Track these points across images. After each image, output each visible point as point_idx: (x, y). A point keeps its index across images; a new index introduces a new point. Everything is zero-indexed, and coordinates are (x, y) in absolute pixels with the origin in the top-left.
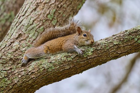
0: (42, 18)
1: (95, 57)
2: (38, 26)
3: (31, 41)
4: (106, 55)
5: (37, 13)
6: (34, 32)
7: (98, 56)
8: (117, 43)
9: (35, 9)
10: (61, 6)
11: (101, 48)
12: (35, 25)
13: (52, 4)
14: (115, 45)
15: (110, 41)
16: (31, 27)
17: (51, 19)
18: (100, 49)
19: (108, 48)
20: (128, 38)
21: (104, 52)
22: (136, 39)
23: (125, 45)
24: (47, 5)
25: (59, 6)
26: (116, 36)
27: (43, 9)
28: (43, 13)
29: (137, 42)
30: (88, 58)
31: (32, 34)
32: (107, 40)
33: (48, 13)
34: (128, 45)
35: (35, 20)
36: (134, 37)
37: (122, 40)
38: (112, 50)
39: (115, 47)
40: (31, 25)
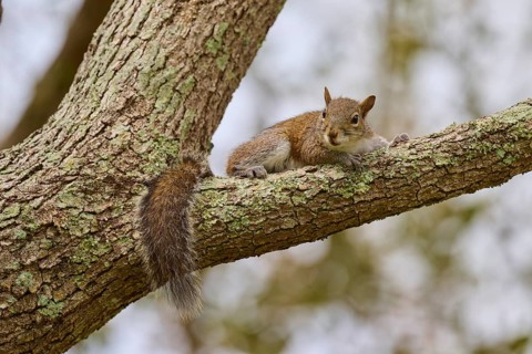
0: (191, 50)
1: (376, 199)
2: (180, 76)
3: (162, 123)
4: (407, 196)
5: (178, 34)
6: (169, 95)
7: (386, 197)
8: (445, 162)
9: (170, 21)
10: (243, 12)
11: (398, 175)
12: (173, 72)
13: (220, 6)
14: (438, 167)
15: (426, 154)
16: (160, 77)
17: (215, 52)
18: (394, 178)
19: (418, 175)
20: (478, 148)
21: (404, 185)
22: (501, 154)
23: (467, 168)
24: (205, 9)
25: (239, 12)
26: (441, 139)
27: (195, 19)
28: (195, 34)
29: (502, 160)
30: (357, 200)
31: (165, 100)
32: (413, 151)
33: (207, 33)
34: (476, 169)
35: (172, 54)
36: (494, 146)
37: (460, 152)
38: (429, 183)
39: (439, 173)
40: (159, 69)
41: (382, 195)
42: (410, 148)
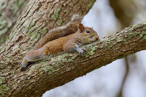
0: (45, 19)
1: (98, 57)
2: (41, 28)
3: (33, 44)
4: (110, 54)
5: (40, 13)
6: (36, 34)
7: (101, 55)
8: (121, 40)
9: (38, 9)
10: (67, 5)
11: (104, 47)
12: (38, 26)
13: (56, 3)
14: (118, 42)
15: (114, 38)
16: (33, 28)
17: (55, 19)
18: (103, 48)
19: (112, 46)
20: (132, 34)
21: (107, 51)
22: (141, 35)
23: (130, 42)
24: (50, 4)
25: (65, 5)
26: (120, 33)
27: (47, 8)
28: (46, 13)
29: (142, 38)
30: (91, 58)
31: (34, 36)
32: (110, 38)
33: (51, 12)
34: (133, 42)
35: (37, 21)
36: (139, 33)
37: (126, 36)
38: (116, 49)
39: (120, 44)
40: (33, 26)
41: (100, 55)
42: (109, 37)
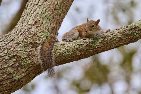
0: (52, 8)
1: (102, 47)
2: (49, 15)
3: (45, 28)
4: (110, 45)
6: (46, 20)
7: (104, 46)
8: (120, 37)
11: (108, 40)
12: (47, 14)
14: (118, 38)
15: (115, 34)
16: (44, 15)
17: (58, 8)
18: (107, 41)
19: (113, 40)
20: (129, 32)
21: (109, 43)
22: (135, 34)
23: (126, 38)
26: (119, 30)
28: (53, 4)
29: (135, 36)
30: (97, 47)
32: (112, 34)
33: (56, 3)
34: (128, 38)
35: (47, 9)
36: (133, 32)
37: (124, 34)
38: (116, 42)
39: (119, 39)
40: (44, 13)
42: (111, 33)
